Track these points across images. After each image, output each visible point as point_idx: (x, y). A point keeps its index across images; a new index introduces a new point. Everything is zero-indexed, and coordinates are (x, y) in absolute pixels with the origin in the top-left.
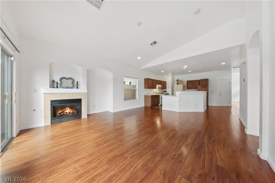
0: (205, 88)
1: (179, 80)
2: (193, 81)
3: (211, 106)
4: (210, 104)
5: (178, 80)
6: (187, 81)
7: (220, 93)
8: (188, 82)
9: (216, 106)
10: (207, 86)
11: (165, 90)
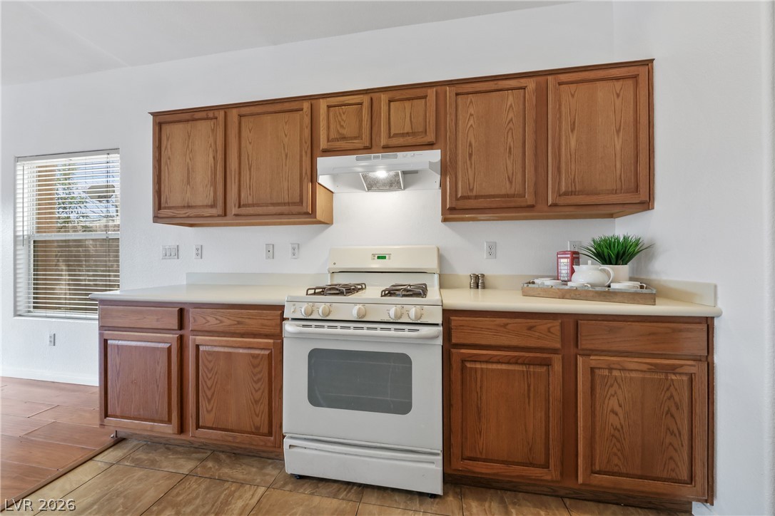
11: (623, 228)
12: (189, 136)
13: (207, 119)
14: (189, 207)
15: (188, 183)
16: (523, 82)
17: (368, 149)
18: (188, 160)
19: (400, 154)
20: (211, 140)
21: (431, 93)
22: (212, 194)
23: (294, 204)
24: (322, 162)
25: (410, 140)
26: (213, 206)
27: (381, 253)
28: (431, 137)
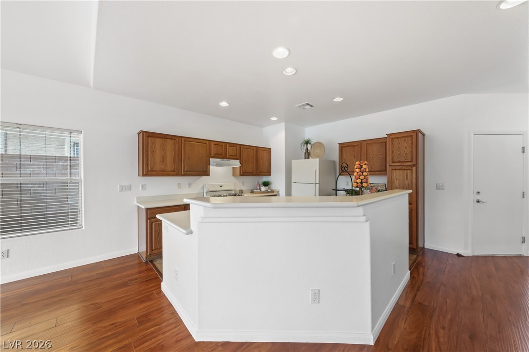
0: (409, 172)
1: (313, 141)
2: (361, 142)
3: (436, 252)
4: (430, 243)
5: (307, 142)
6: (340, 144)
7: (478, 193)
8: (343, 147)
9: (459, 255)
10: (416, 165)
11: (265, 179)
12: (163, 145)
13: (172, 139)
14: (163, 171)
15: (163, 162)
16: (254, 148)
17: (223, 158)
18: (163, 153)
19: (231, 160)
20: (174, 147)
21: (238, 146)
22: (174, 167)
23: (204, 172)
24: (212, 160)
25: (233, 157)
26: (174, 171)
27: (221, 185)
28: (238, 157)
